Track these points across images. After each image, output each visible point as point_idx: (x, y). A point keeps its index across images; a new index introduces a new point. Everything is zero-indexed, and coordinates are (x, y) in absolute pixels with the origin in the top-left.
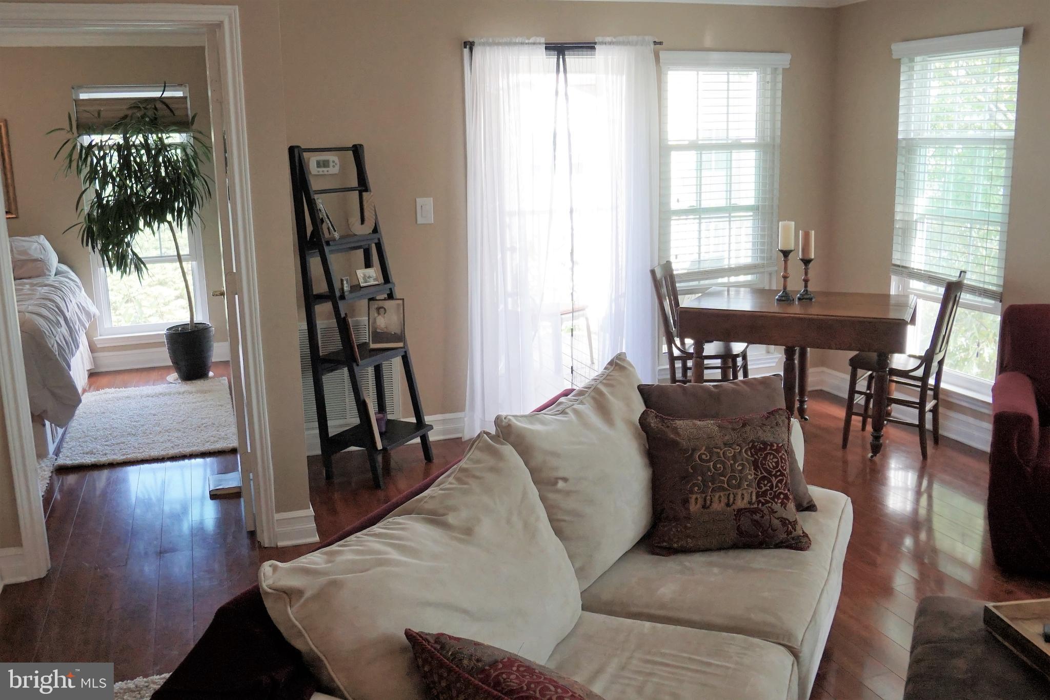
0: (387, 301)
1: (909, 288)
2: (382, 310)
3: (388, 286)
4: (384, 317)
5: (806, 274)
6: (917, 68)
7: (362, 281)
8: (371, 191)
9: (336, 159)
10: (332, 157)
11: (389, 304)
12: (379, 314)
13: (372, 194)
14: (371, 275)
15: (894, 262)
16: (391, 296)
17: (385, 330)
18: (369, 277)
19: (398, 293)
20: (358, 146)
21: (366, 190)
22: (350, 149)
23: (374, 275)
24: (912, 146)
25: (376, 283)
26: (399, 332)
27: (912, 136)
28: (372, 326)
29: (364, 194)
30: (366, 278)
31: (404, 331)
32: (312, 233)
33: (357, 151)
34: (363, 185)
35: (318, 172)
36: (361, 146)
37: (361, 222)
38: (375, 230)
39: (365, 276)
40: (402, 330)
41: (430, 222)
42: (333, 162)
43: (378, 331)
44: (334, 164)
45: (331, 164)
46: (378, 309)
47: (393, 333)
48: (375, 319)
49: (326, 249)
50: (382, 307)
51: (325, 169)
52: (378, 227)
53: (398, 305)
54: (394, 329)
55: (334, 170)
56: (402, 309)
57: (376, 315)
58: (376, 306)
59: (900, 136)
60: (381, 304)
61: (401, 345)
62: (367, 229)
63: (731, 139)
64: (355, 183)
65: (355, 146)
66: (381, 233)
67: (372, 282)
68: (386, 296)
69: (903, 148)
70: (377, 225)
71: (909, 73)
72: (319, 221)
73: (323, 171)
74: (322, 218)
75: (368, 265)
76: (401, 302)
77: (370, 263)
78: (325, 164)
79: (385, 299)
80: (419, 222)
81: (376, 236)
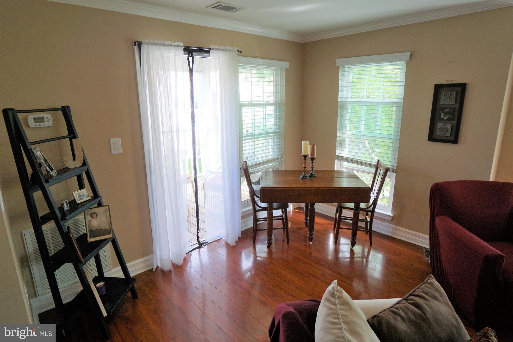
0: (97, 208)
1: (343, 165)
2: (94, 215)
3: (97, 200)
4: (96, 219)
5: (312, 165)
6: (346, 70)
7: (78, 199)
8: (78, 138)
9: (50, 116)
10: (45, 115)
11: (99, 210)
12: (93, 218)
13: (79, 140)
14: (84, 194)
15: (337, 154)
16: (100, 205)
17: (98, 228)
18: (83, 196)
19: (104, 202)
20: (66, 108)
21: (75, 137)
22: (60, 109)
23: (87, 193)
24: (344, 105)
25: (89, 198)
26: (108, 228)
27: (344, 100)
28: (88, 226)
29: (73, 140)
30: (80, 197)
31: (112, 226)
32: (33, 175)
33: (65, 111)
34: (72, 134)
35: (36, 125)
36: (68, 107)
37: (73, 158)
38: (84, 164)
39: (79, 194)
40: (110, 226)
41: (120, 153)
42: (47, 118)
43: (93, 229)
44: (48, 120)
45: (46, 120)
46: (92, 215)
47: (104, 229)
48: (90, 221)
49: (46, 185)
50: (94, 213)
51: (42, 124)
52: (86, 162)
53: (106, 210)
54: (105, 226)
55: (49, 123)
56: (108, 212)
57: (91, 218)
58: (90, 213)
59: (339, 100)
60: (94, 210)
61: (110, 236)
62: (78, 163)
63: (265, 101)
64: (66, 133)
65: (63, 107)
66: (88, 165)
67: (85, 199)
68: (96, 205)
69: (340, 105)
70: (85, 159)
71: (343, 72)
72: (37, 165)
73: (40, 125)
74: (40, 163)
75: (81, 186)
76: (107, 207)
77: (82, 185)
78: (41, 120)
79: (96, 207)
80: (113, 153)
81: (85, 168)
